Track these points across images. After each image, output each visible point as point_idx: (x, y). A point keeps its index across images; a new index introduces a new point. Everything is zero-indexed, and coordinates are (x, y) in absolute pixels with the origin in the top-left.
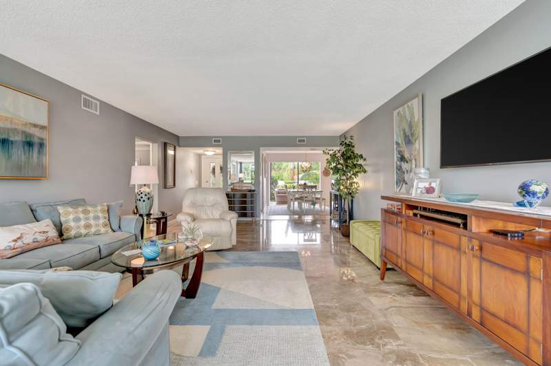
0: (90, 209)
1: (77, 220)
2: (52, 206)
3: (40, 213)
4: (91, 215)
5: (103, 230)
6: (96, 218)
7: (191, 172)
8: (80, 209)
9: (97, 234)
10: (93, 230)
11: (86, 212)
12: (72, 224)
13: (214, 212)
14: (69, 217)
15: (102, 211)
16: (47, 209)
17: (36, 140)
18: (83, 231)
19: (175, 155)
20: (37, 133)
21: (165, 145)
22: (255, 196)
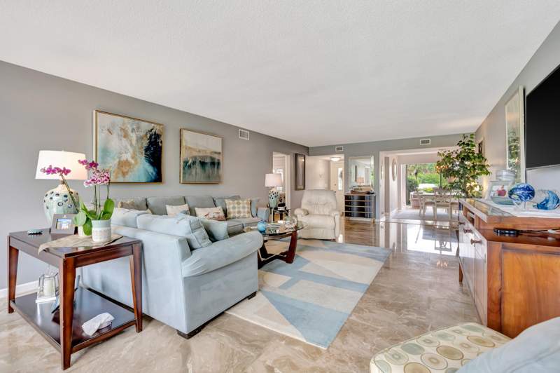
0: (241, 201)
1: (234, 208)
2: (223, 199)
3: (217, 202)
4: (241, 205)
5: (247, 215)
6: (244, 208)
7: (321, 176)
8: (236, 201)
9: (244, 217)
10: (242, 215)
11: (238, 204)
12: (231, 210)
13: (325, 210)
14: (230, 206)
15: (247, 203)
16: (220, 200)
17: (216, 161)
18: (237, 215)
19: (305, 162)
20: (216, 157)
21: (296, 155)
22: (373, 198)
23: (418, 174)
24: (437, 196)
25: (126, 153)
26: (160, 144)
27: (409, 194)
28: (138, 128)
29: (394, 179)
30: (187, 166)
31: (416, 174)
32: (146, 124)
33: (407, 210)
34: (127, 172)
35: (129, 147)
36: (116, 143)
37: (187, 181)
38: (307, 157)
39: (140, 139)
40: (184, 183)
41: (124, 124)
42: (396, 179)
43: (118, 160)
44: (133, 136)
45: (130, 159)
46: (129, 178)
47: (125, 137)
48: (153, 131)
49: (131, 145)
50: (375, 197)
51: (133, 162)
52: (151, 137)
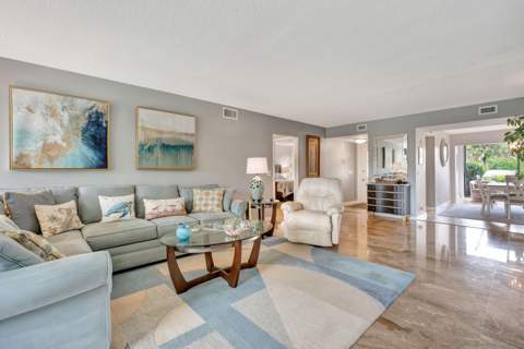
0: (210, 192)
1: (201, 199)
2: (191, 188)
3: (181, 192)
4: (210, 197)
6: (213, 199)
7: (342, 162)
8: (205, 192)
10: (209, 208)
11: (207, 194)
14: (198, 196)
15: (217, 194)
16: (188, 190)
18: (203, 209)
19: (319, 145)
20: (188, 139)
21: (308, 138)
22: (405, 189)
23: (487, 159)
24: (510, 188)
25: (54, 134)
26: (104, 125)
27: (468, 183)
28: (72, 105)
29: (443, 163)
30: (146, 149)
31: (484, 159)
32: (84, 101)
33: (464, 203)
34: (56, 157)
35: (59, 128)
36: (38, 123)
37: (144, 166)
38: (322, 140)
39: (73, 119)
40: (140, 169)
41: (50, 101)
42: (447, 164)
43: (41, 143)
44: (65, 116)
45: (60, 142)
46: (58, 164)
47: (52, 116)
48: (94, 110)
49: (62, 126)
50: (409, 187)
51: (64, 145)
52: (90, 116)
